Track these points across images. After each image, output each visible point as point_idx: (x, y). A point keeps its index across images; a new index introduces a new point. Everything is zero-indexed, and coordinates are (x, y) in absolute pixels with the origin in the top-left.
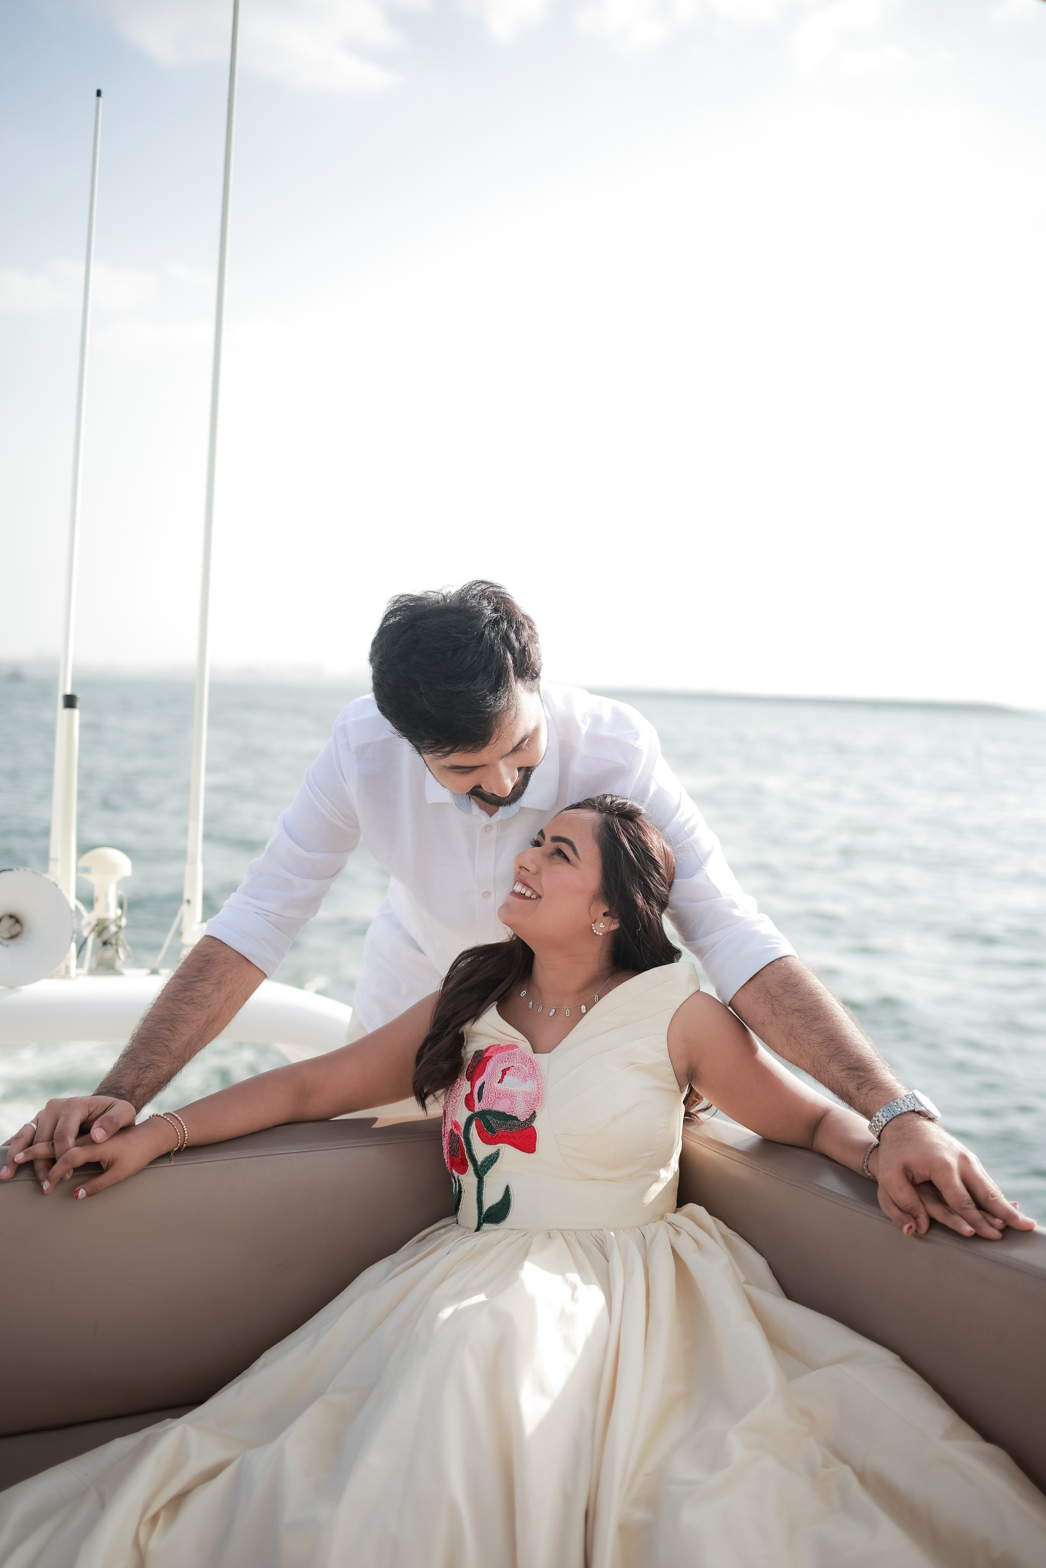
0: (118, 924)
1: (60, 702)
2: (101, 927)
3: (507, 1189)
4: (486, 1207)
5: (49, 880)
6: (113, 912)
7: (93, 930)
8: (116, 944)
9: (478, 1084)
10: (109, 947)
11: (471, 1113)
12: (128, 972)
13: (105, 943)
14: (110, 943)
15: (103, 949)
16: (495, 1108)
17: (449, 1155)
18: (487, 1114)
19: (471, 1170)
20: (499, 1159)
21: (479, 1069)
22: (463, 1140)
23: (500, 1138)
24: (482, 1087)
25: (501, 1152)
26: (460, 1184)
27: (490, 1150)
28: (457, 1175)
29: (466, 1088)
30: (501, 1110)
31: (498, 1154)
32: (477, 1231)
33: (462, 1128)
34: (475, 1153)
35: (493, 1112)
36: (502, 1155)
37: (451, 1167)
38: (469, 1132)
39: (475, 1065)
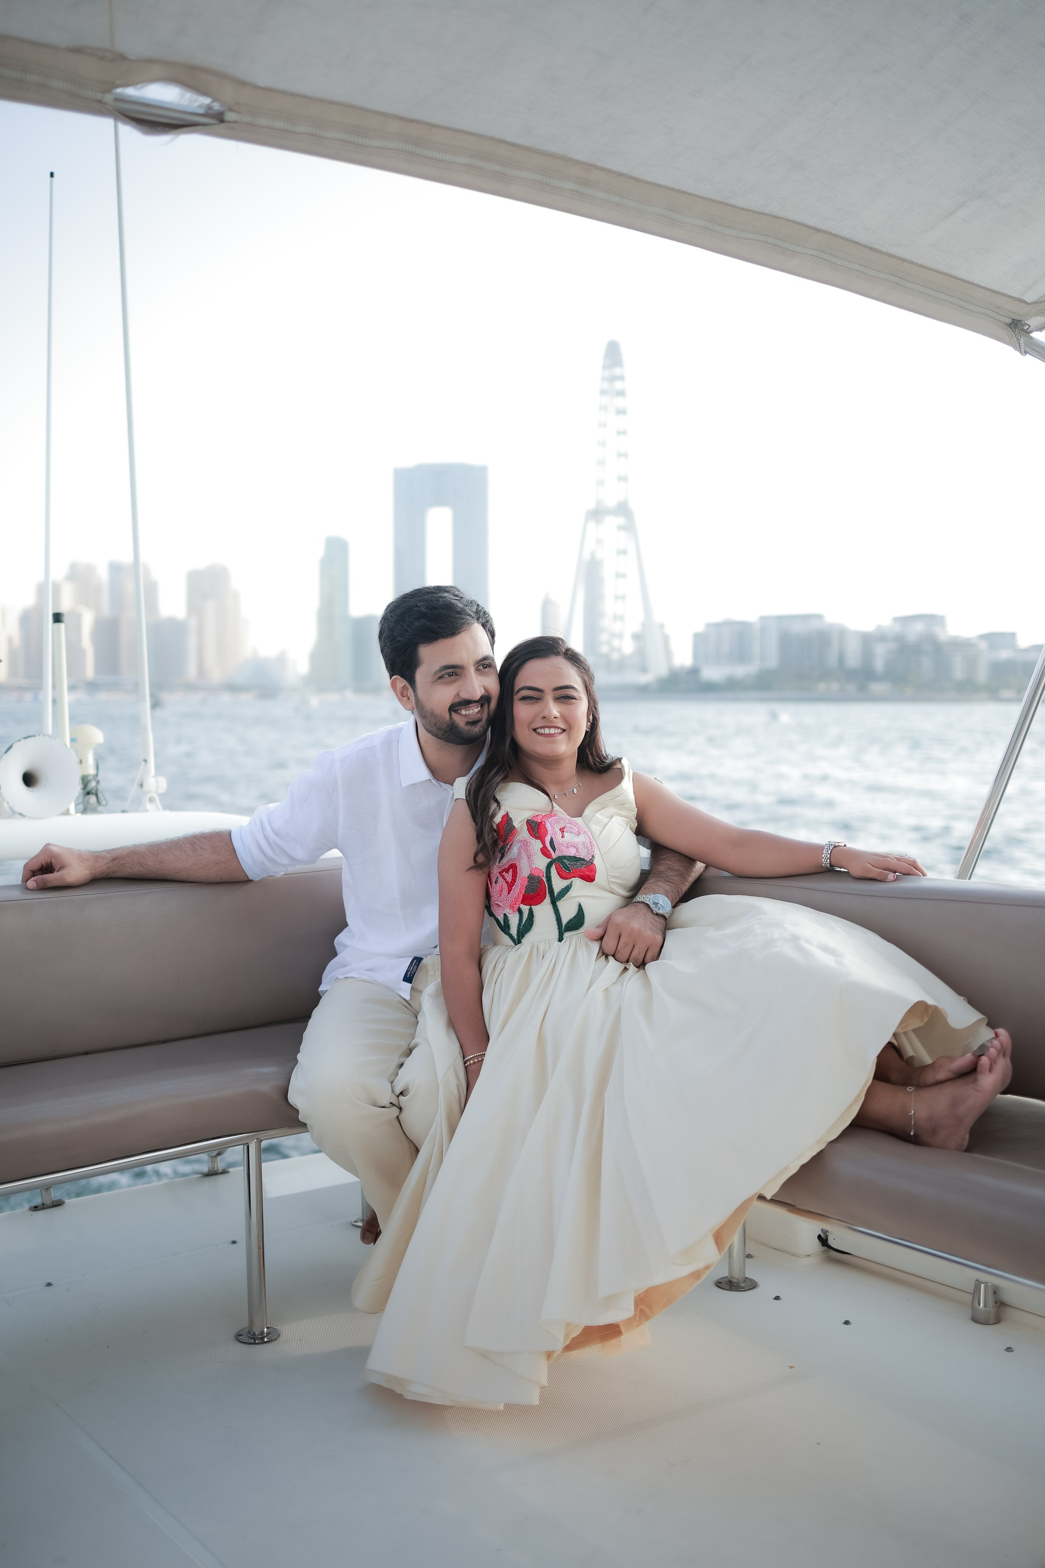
1: (50, 618)
2: (84, 782)
3: (580, 906)
4: (565, 921)
6: (93, 771)
9: (547, 840)
11: (550, 859)
13: (88, 793)
14: (92, 794)
15: (88, 797)
16: (565, 854)
17: (522, 894)
18: (560, 859)
19: (548, 899)
20: (571, 889)
21: (542, 831)
22: (545, 879)
23: (572, 875)
24: (552, 842)
25: (573, 883)
26: (533, 912)
27: (565, 883)
28: (529, 907)
29: (537, 845)
30: (572, 855)
31: (571, 886)
32: (561, 939)
33: (544, 871)
34: (554, 886)
35: (565, 857)
36: (573, 886)
37: (522, 903)
38: (550, 873)
39: (536, 828)
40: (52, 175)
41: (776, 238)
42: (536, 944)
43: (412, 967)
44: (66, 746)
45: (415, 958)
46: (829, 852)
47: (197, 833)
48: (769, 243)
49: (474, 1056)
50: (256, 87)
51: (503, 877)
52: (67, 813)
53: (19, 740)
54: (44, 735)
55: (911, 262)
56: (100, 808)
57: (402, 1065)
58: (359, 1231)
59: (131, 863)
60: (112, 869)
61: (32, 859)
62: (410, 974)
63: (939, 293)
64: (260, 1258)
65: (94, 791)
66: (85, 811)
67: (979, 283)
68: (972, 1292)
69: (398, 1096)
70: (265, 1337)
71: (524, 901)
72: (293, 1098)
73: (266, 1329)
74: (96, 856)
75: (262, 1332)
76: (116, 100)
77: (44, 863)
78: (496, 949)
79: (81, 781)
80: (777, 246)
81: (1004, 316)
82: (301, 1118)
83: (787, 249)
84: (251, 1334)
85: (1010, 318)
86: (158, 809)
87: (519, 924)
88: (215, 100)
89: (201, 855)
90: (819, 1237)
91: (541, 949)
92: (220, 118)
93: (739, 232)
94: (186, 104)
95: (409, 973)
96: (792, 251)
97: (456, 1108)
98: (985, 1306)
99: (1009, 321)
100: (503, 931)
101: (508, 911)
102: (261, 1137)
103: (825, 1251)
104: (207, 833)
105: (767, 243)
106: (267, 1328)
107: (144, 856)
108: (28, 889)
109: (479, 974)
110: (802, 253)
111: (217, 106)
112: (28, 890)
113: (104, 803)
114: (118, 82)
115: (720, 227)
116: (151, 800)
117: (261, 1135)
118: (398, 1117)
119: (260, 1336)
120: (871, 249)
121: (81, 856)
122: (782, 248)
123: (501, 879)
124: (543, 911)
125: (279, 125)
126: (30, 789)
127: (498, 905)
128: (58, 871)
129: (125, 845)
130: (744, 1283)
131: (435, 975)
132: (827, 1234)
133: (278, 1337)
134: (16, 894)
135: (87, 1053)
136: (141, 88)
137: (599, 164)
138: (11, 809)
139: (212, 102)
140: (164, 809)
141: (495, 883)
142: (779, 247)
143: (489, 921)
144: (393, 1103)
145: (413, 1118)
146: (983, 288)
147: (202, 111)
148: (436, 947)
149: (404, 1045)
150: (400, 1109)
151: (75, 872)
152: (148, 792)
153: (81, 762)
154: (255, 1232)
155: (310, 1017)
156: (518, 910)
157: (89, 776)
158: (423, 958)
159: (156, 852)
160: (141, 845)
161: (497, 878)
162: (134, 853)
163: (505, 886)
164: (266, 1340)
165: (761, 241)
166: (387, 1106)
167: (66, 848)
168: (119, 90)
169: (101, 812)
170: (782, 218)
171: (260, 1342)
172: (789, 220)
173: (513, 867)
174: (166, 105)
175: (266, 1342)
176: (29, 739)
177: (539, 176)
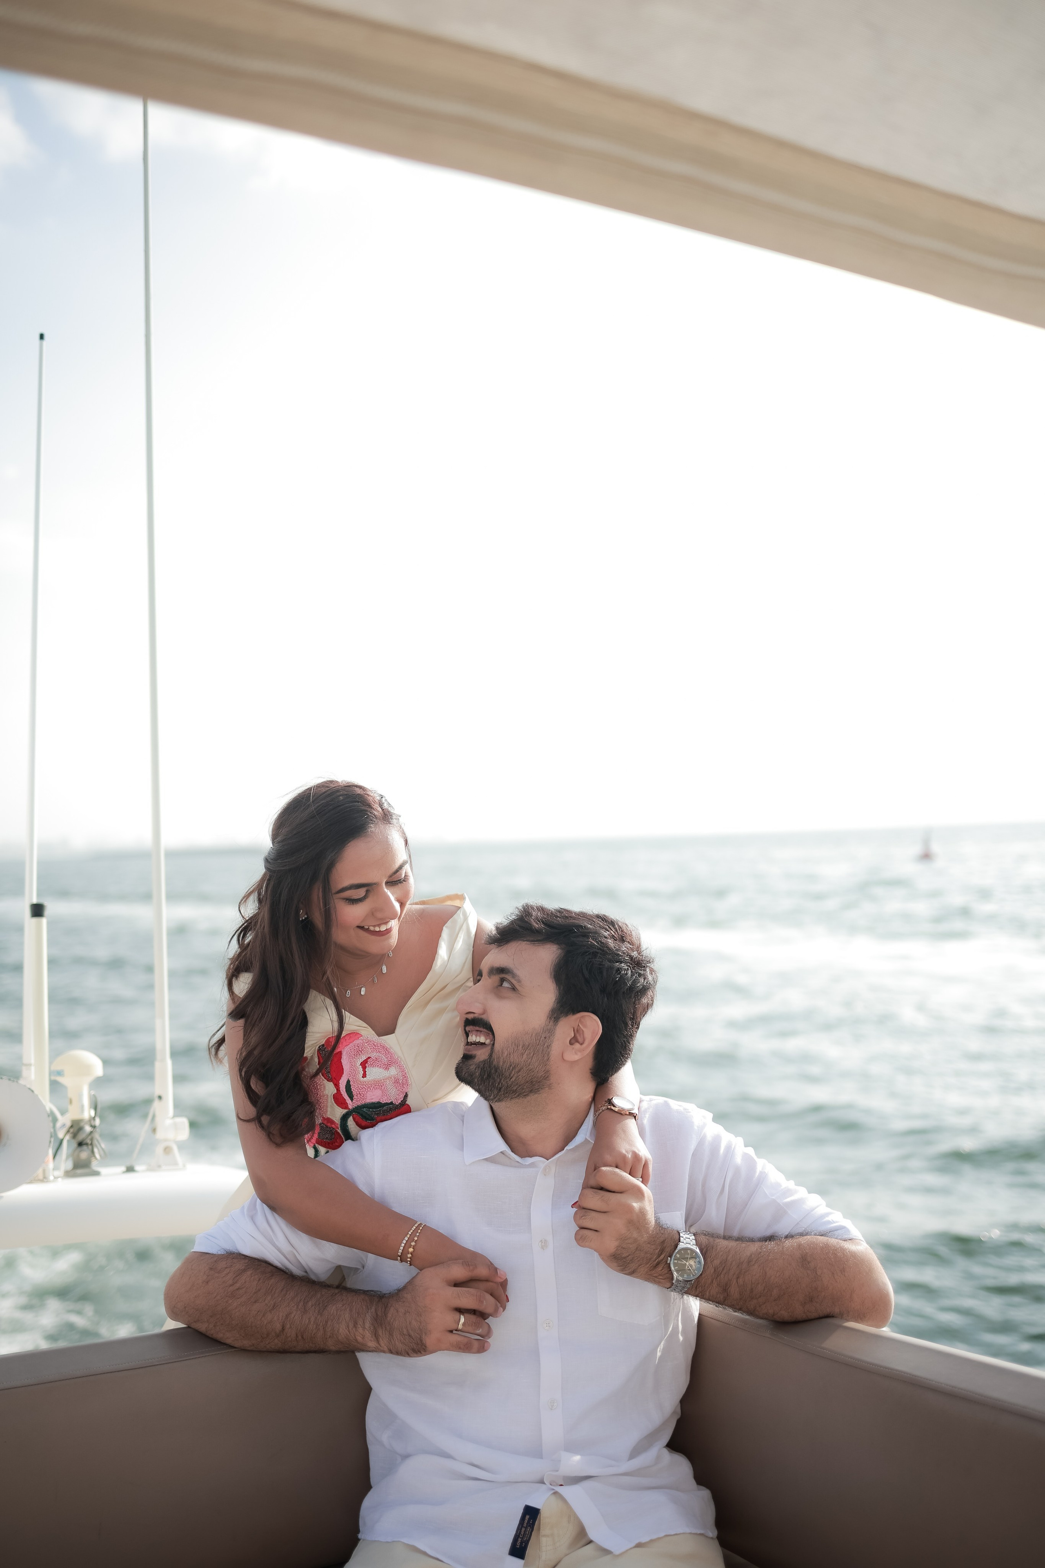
0: (93, 1124)
1: (28, 912)
2: (76, 1128)
5: (25, 1086)
6: (88, 1113)
7: (68, 1131)
8: (91, 1144)
9: (343, 1083)
10: (85, 1147)
11: (346, 1110)
12: (103, 1171)
13: (80, 1144)
14: (86, 1144)
15: (79, 1149)
16: (365, 1104)
18: (357, 1108)
21: (336, 1070)
24: (347, 1087)
29: (328, 1087)
30: (376, 1101)
33: (339, 1125)
35: (365, 1109)
39: (327, 1065)
40: (42, 337)
43: (523, 1529)
62: (521, 1543)
95: (520, 1539)
113: (100, 1156)
116: (167, 1150)
152: (163, 1140)
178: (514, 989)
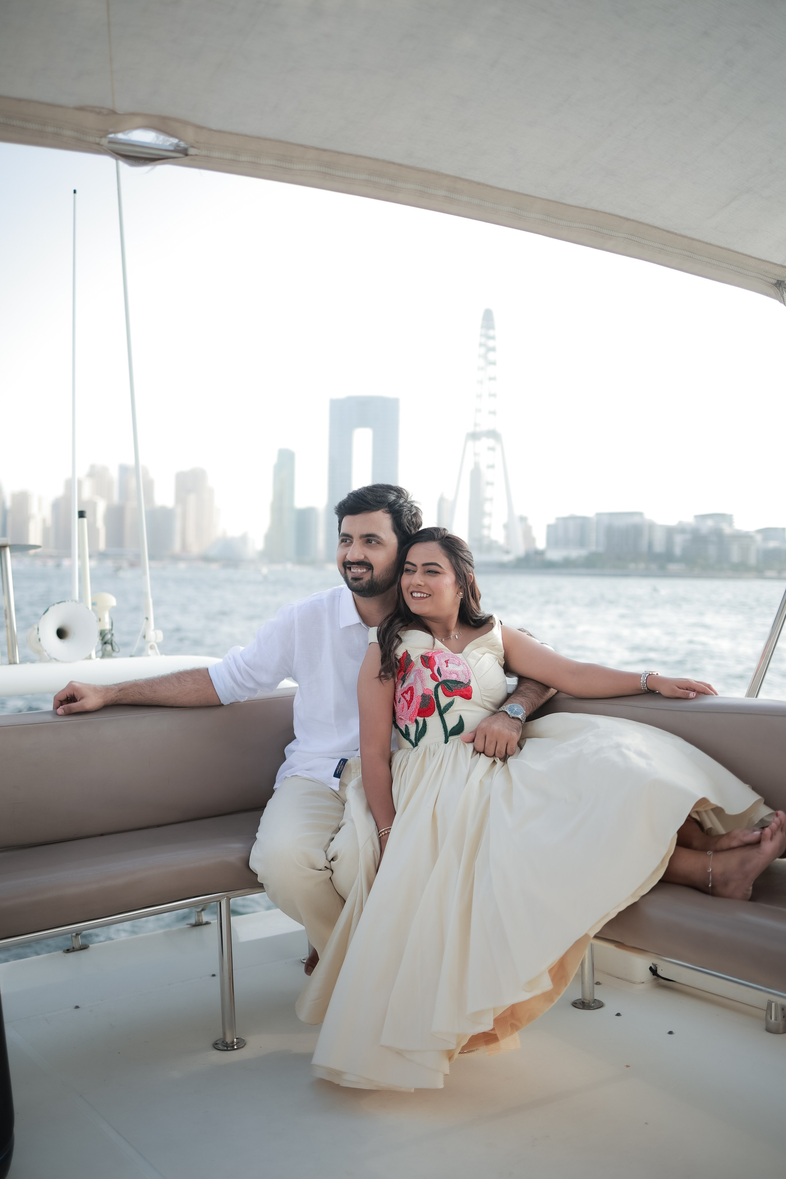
0: (111, 633)
1: (77, 514)
2: (103, 634)
3: (461, 717)
4: (449, 728)
6: (109, 627)
8: (111, 644)
9: (436, 669)
10: (108, 645)
11: (437, 683)
13: (105, 643)
14: (108, 643)
15: (105, 646)
16: (448, 678)
17: (418, 709)
18: (445, 682)
19: (436, 712)
20: (454, 704)
21: (432, 662)
22: (434, 697)
23: (454, 693)
24: (438, 670)
25: (455, 700)
26: (426, 722)
27: (449, 700)
28: (423, 718)
29: (428, 672)
30: (454, 679)
31: (454, 702)
32: (446, 741)
33: (433, 690)
34: (441, 702)
35: (448, 681)
36: (455, 702)
37: (418, 716)
38: (438, 692)
39: (427, 661)
40: (75, 192)
41: (597, 226)
42: (428, 746)
43: (340, 766)
44: (88, 609)
45: (342, 760)
46: (645, 679)
47: (181, 671)
48: (592, 230)
49: (385, 829)
50: (211, 130)
51: (404, 697)
52: (90, 658)
53: (54, 605)
54: (72, 601)
55: (699, 241)
56: (114, 654)
57: (333, 839)
58: (304, 965)
59: (133, 692)
60: (119, 697)
61: (60, 692)
62: (339, 772)
63: (721, 263)
64: (230, 986)
65: (109, 642)
66: (103, 656)
67: (750, 254)
68: (766, 1009)
69: (330, 862)
70: (235, 1045)
71: (419, 714)
72: (253, 865)
73: (235, 1040)
74: (107, 689)
75: (233, 1042)
76: (110, 142)
77: (68, 695)
78: (400, 752)
79: (99, 634)
80: (598, 232)
81: (770, 278)
82: (260, 880)
83: (606, 234)
84: (224, 1043)
85: (775, 280)
86: (157, 654)
87: (416, 732)
88: (180, 139)
89: (184, 686)
90: (651, 968)
91: (432, 750)
92: (185, 152)
93: (569, 222)
94: (160, 143)
95: (338, 770)
96: (610, 235)
97: (373, 870)
98: (776, 1019)
99: (775, 282)
100: (405, 737)
101: (408, 722)
102: (230, 896)
103: (655, 979)
104: (189, 670)
105: (590, 230)
106: (237, 1039)
107: (143, 687)
108: (57, 714)
109: (389, 770)
110: (617, 237)
111: (183, 144)
112: (58, 716)
113: (117, 650)
114: (110, 130)
115: (555, 219)
116: (152, 647)
117: (230, 894)
118: (330, 878)
119: (232, 1045)
120: (668, 232)
121: (96, 690)
122: (602, 233)
123: (402, 699)
124: (433, 721)
125: (228, 156)
126: (62, 640)
127: (401, 719)
128: (79, 701)
129: (128, 680)
130: (593, 1004)
131: (357, 772)
132: (656, 966)
133: (244, 1045)
134: (49, 718)
135: (102, 835)
136: (128, 133)
137: (463, 177)
138: (48, 655)
139: (179, 142)
140: (161, 654)
141: (399, 702)
142: (600, 232)
143: (395, 733)
144: (327, 866)
145: (341, 876)
146: (754, 258)
147: (172, 148)
148: (357, 750)
149: (335, 824)
150: (332, 871)
151: (92, 701)
152: (149, 642)
153: (100, 620)
154: (226, 967)
155: (266, 807)
156: (415, 721)
157: (106, 630)
158: (347, 759)
159: (151, 684)
160: (140, 680)
161: (400, 699)
162: (135, 685)
163: (406, 703)
164: (235, 1047)
165: (586, 229)
166: (323, 869)
167: (85, 684)
168: (112, 136)
169: (115, 657)
170: (600, 211)
171: (231, 1049)
172: (606, 213)
173: (411, 689)
174: (146, 145)
175: (236, 1049)
176: (61, 604)
177: (419, 186)
178: (378, 543)
